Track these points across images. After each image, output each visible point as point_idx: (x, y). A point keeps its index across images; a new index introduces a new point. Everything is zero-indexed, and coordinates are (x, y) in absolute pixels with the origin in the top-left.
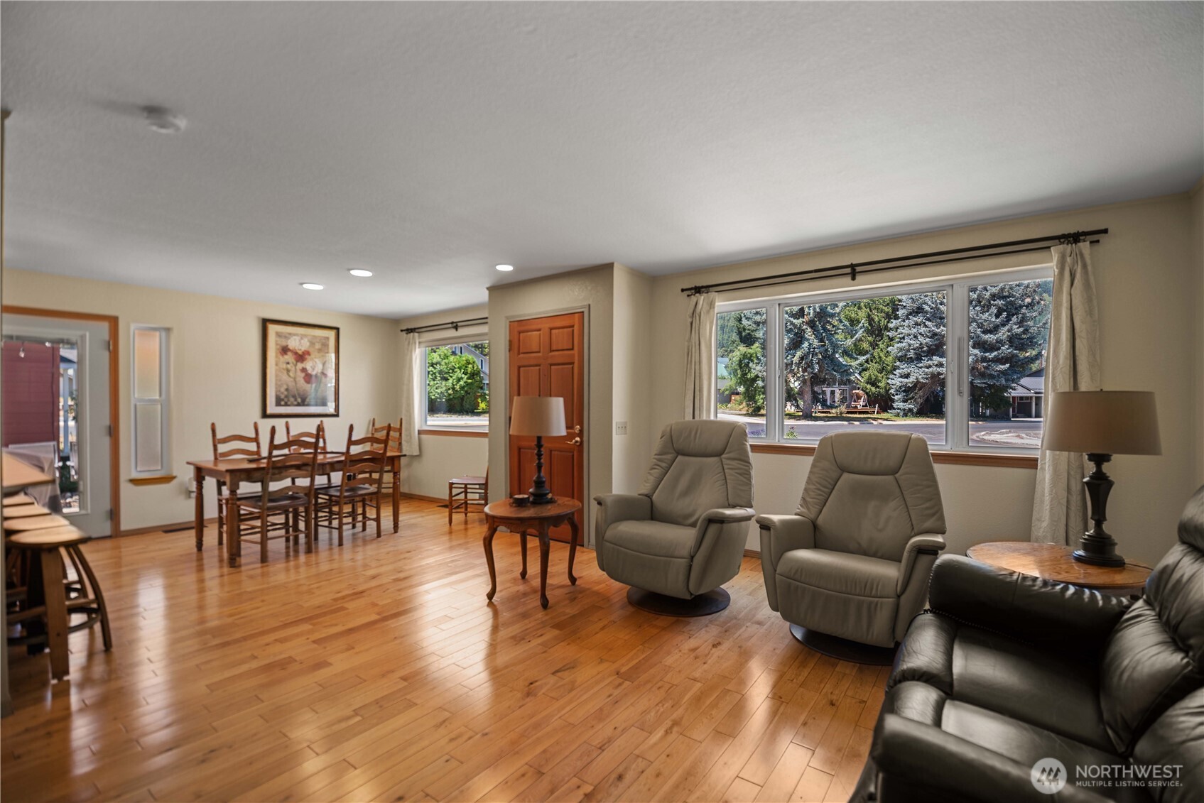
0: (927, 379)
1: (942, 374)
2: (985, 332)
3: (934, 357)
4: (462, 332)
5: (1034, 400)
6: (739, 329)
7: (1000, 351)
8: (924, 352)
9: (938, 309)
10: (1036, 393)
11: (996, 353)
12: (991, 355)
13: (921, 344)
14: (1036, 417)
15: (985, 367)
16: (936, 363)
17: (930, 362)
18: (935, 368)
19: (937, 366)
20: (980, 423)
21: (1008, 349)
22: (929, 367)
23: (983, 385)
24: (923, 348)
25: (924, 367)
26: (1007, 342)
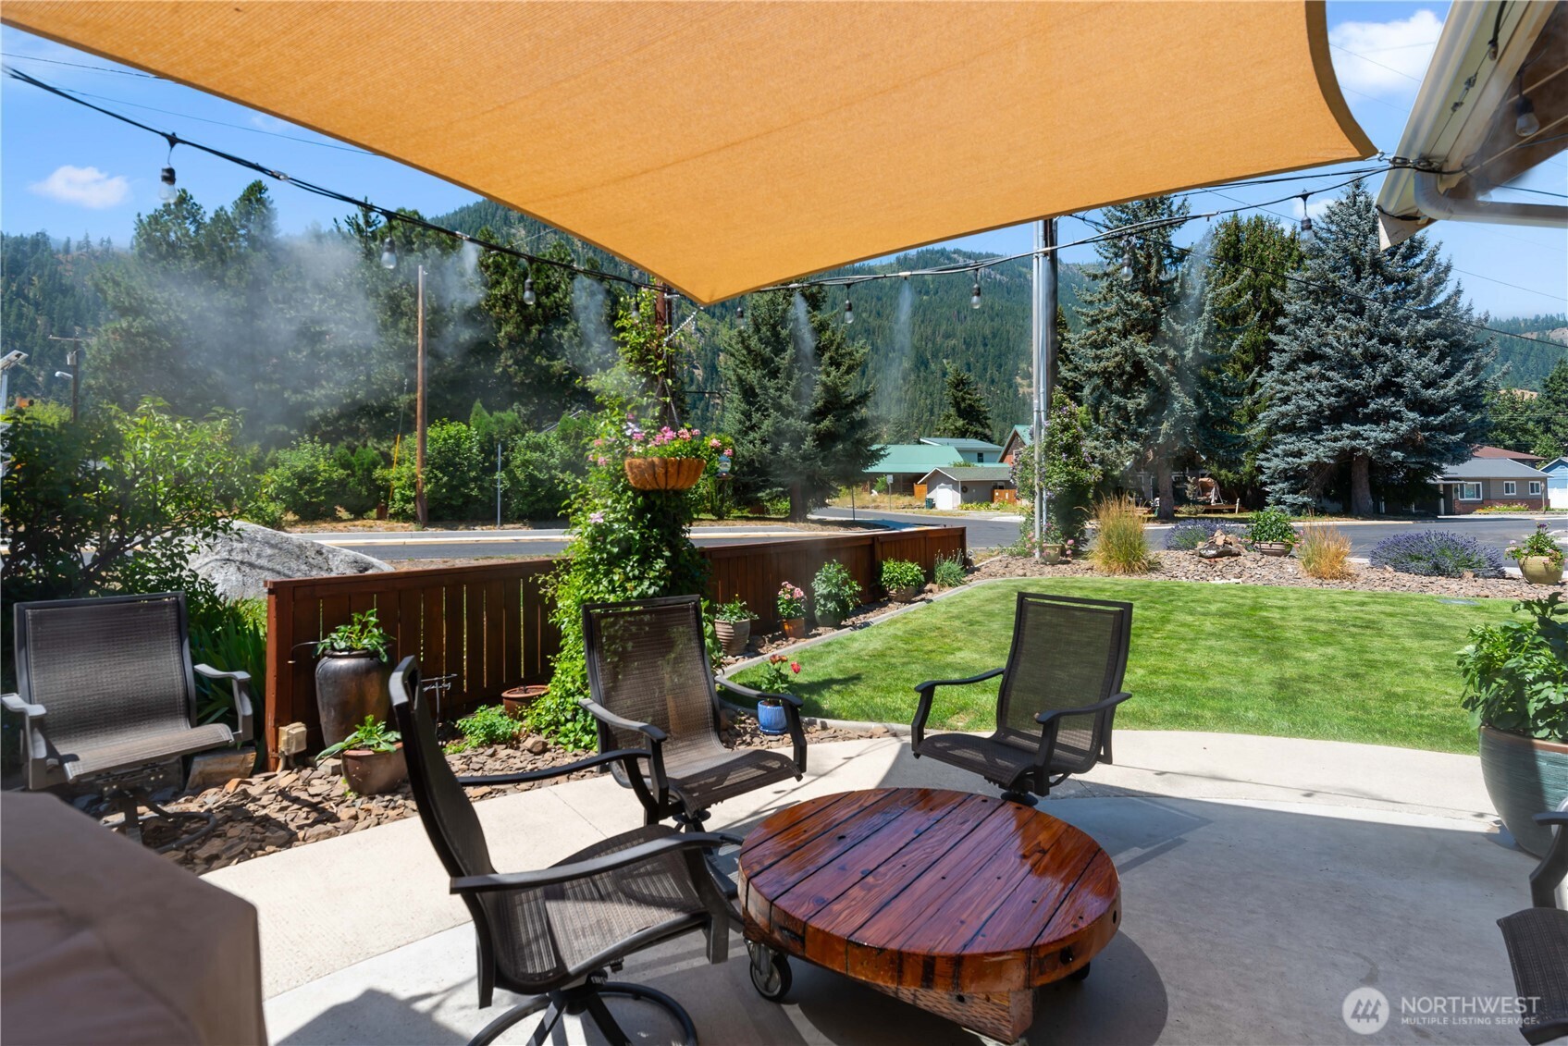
0: (1331, 457)
1: (1359, 450)
2: (1427, 386)
3: (1345, 425)
6: (955, 398)
7: (1449, 414)
8: (1325, 417)
9: (1348, 353)
11: (1442, 417)
12: (1436, 421)
13: (1321, 405)
15: (1426, 439)
16: (1348, 433)
17: (1337, 433)
18: (1348, 441)
19: (1348, 437)
21: (1459, 411)
22: (1336, 440)
23: (1418, 466)
24: (1324, 411)
25: (1328, 440)
26: (1456, 401)
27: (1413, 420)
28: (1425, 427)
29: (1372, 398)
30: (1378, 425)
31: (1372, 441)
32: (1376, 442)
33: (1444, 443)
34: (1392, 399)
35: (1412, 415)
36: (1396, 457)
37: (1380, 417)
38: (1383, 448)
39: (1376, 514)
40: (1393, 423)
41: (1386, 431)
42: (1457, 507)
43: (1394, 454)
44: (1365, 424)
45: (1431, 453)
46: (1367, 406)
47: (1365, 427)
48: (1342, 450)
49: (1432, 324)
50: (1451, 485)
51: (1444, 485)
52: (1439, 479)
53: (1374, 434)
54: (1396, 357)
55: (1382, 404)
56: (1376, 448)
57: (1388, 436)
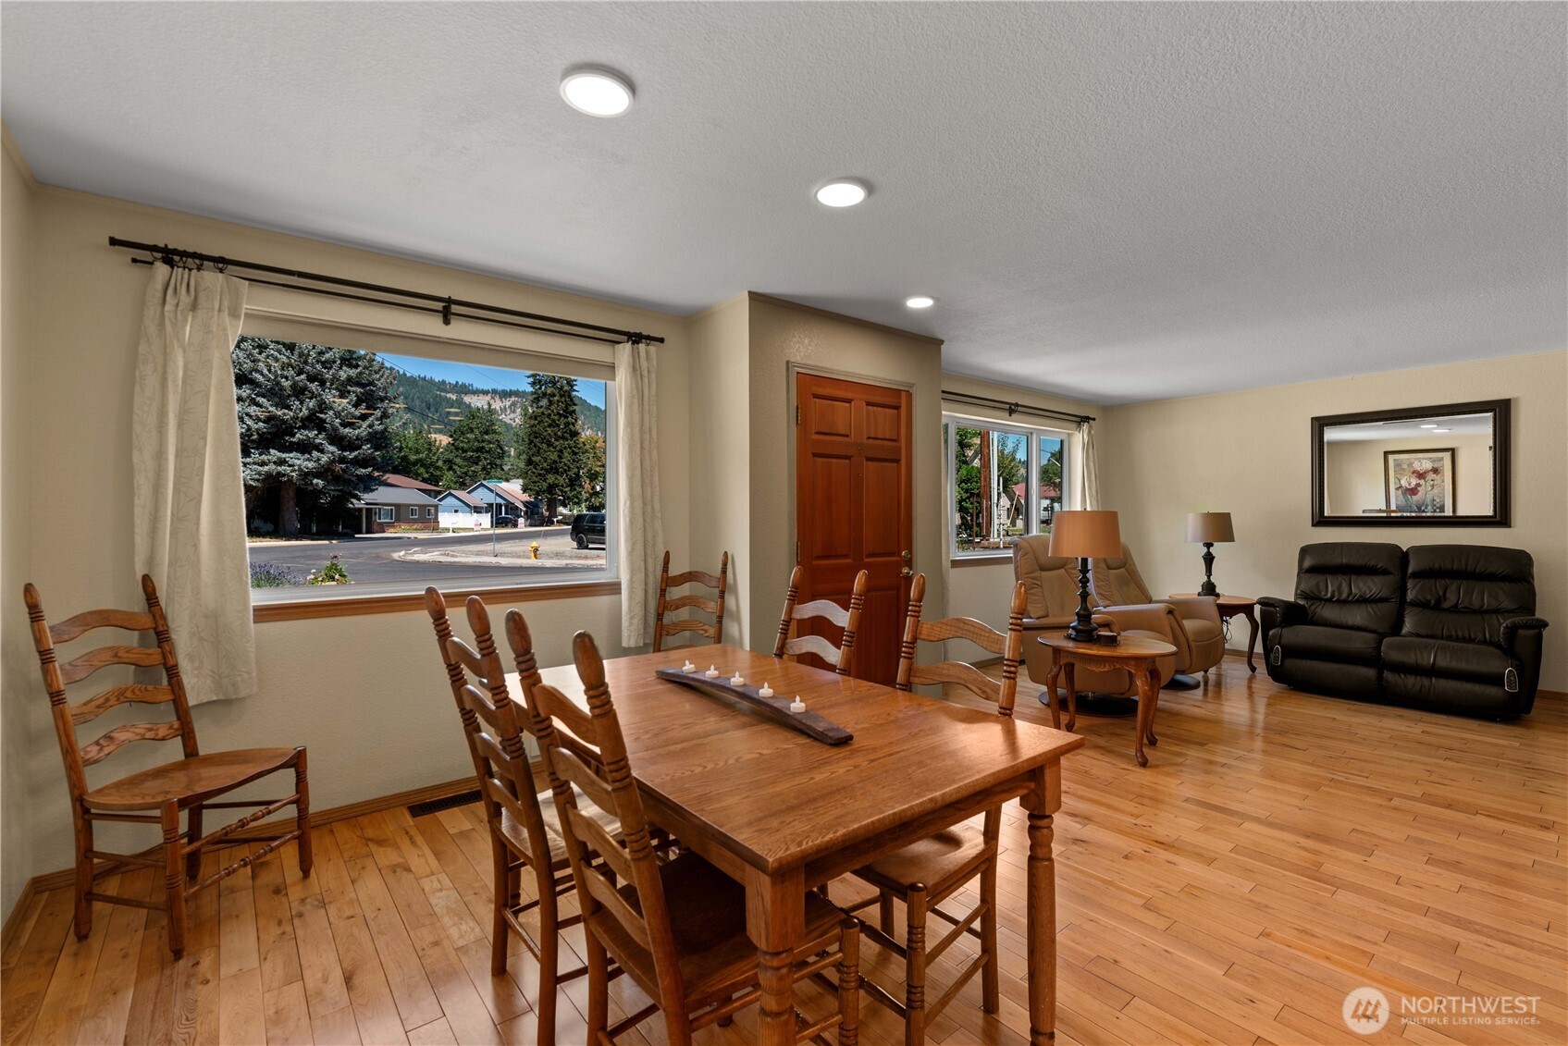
0: (258, 480)
1: (284, 475)
2: (344, 425)
3: (272, 451)
4: (460, 330)
5: (364, 511)
7: (361, 451)
8: (253, 441)
9: (278, 383)
10: (367, 504)
11: (356, 453)
12: (351, 455)
13: (249, 429)
14: (367, 533)
15: (343, 470)
16: (275, 459)
17: (264, 457)
18: (274, 467)
19: (275, 463)
20: (334, 542)
21: (369, 449)
22: (263, 464)
23: (336, 493)
24: (252, 435)
25: (255, 463)
26: (368, 441)
27: (332, 453)
28: (342, 460)
29: (299, 428)
30: (303, 453)
31: (296, 468)
32: (300, 470)
33: (357, 475)
34: (316, 432)
35: (332, 448)
36: (317, 484)
37: (305, 448)
38: (306, 475)
39: (303, 533)
40: (315, 454)
41: (308, 460)
42: (375, 527)
43: (315, 481)
44: (291, 452)
45: (348, 482)
46: (293, 435)
47: (291, 455)
48: (269, 475)
49: (353, 372)
50: (371, 509)
51: (367, 509)
52: (357, 504)
53: (298, 462)
54: (320, 395)
55: (307, 435)
56: (300, 475)
57: (311, 465)
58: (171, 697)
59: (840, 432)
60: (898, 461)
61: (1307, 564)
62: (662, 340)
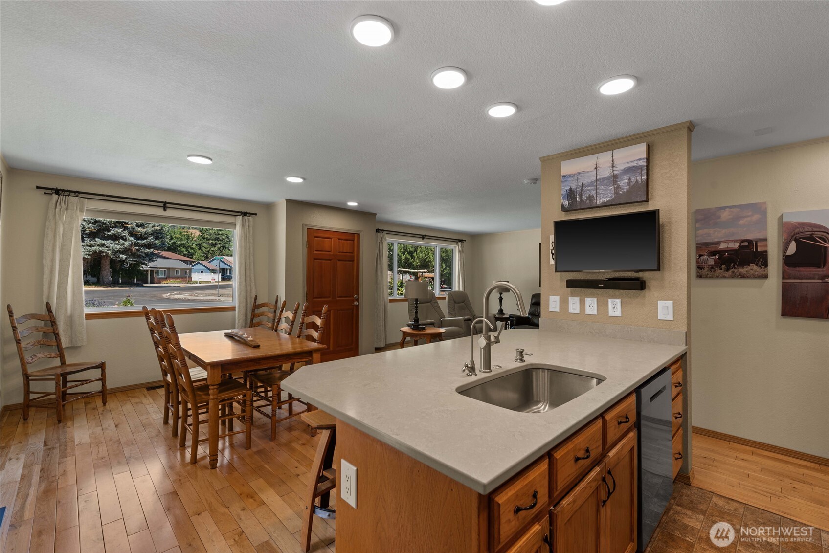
0: (88, 255)
1: (103, 252)
3: (97, 239)
5: (149, 272)
7: (147, 240)
8: (86, 234)
10: (151, 268)
11: (145, 241)
12: (142, 242)
13: (84, 227)
14: (151, 283)
15: (137, 250)
17: (92, 243)
18: (98, 248)
19: (98, 245)
20: (131, 288)
21: (152, 239)
22: (91, 246)
23: (133, 262)
24: (85, 230)
25: (87, 246)
26: (152, 234)
27: (131, 241)
28: (137, 245)
29: (113, 227)
30: (115, 241)
31: (111, 248)
32: (113, 249)
33: (145, 253)
34: (122, 230)
35: (131, 238)
36: (122, 257)
37: (115, 238)
38: (116, 252)
39: (114, 283)
40: (121, 241)
41: (118, 244)
42: (155, 280)
43: (121, 256)
44: (108, 240)
45: (140, 256)
46: (109, 231)
47: (108, 242)
48: (95, 252)
50: (153, 271)
51: (151, 271)
52: (145, 268)
53: (111, 245)
55: (117, 231)
56: (113, 252)
57: (119, 247)
58: (56, 344)
59: (326, 250)
60: (353, 261)
61: (533, 301)
62: (256, 214)
